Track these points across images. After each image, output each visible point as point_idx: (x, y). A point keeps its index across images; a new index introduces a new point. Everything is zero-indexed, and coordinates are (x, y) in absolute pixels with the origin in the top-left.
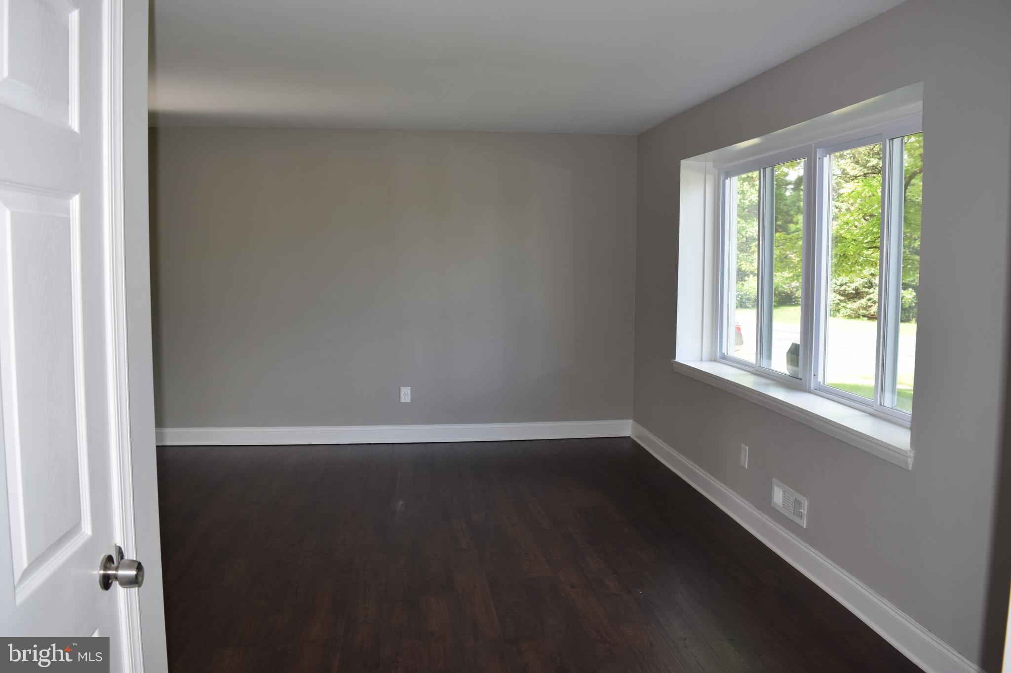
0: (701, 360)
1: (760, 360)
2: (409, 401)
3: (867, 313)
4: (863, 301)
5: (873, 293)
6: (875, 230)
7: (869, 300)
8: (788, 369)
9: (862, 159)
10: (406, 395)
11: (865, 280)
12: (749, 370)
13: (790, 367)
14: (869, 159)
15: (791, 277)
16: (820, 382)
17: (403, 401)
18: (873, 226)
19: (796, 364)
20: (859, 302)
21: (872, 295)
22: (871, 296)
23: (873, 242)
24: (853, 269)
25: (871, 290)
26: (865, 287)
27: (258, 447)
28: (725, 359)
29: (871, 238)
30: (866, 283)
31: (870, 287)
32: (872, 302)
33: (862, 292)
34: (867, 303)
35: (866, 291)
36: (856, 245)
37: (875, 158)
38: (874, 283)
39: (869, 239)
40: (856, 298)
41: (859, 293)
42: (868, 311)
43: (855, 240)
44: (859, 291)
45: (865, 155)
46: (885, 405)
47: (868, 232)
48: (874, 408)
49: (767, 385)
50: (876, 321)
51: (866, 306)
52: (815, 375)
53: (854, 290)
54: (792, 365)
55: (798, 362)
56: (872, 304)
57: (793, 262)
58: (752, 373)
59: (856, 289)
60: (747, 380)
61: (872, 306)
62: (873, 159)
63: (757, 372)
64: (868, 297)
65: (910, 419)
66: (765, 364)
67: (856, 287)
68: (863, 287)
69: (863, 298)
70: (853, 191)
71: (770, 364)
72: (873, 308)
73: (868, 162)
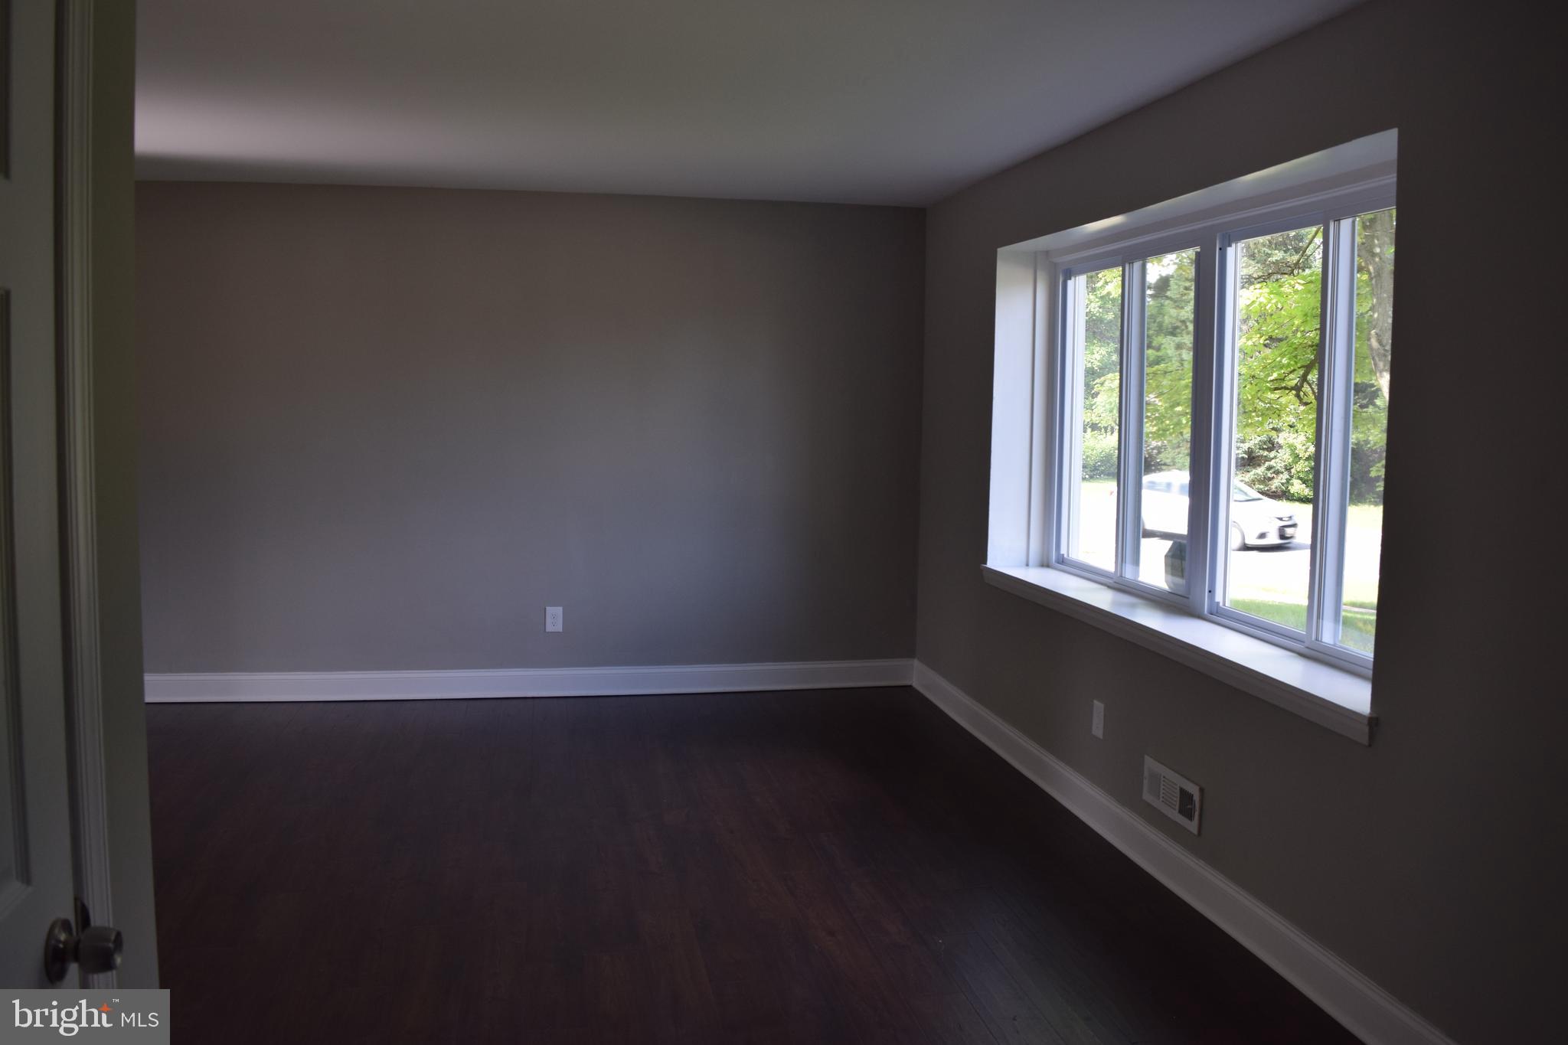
0: (1027, 565)
1: (1122, 565)
2: (559, 628)
3: (1266, 489)
4: (1260, 471)
5: (1275, 457)
6: (1285, 361)
7: (1269, 468)
8: (1166, 581)
9: (1259, 252)
10: (555, 619)
11: (1264, 438)
12: (1102, 581)
13: (1170, 577)
14: (1270, 252)
15: (1155, 432)
16: (1218, 603)
17: (550, 628)
18: (1282, 355)
19: (1180, 574)
20: (1254, 471)
21: (1273, 461)
22: (1272, 463)
23: (1280, 379)
24: (1250, 421)
25: (1272, 454)
26: (1264, 449)
27: (313, 704)
28: (1063, 564)
29: (1279, 374)
30: (1265, 443)
31: (1270, 450)
32: (1274, 472)
33: (1258, 456)
34: (1267, 474)
35: (1265, 454)
36: (1256, 385)
37: (1280, 250)
38: (1278, 443)
39: (1275, 375)
40: (1249, 465)
41: (1254, 458)
42: (1266, 485)
43: (1253, 377)
44: (1254, 455)
45: (1264, 246)
46: (1323, 640)
47: (1273, 365)
48: (1306, 644)
49: (1133, 606)
50: (1311, 505)
51: (1264, 478)
52: (1210, 592)
53: (1245, 452)
54: (1173, 574)
55: (1182, 571)
56: (1273, 475)
57: (1158, 410)
58: (1109, 587)
59: (1250, 452)
60: (1101, 599)
61: (1273, 478)
62: (1277, 252)
63: (1116, 585)
64: (1267, 464)
65: (1371, 666)
66: (1128, 574)
67: (1249, 448)
68: (1260, 449)
69: (1259, 465)
70: (1253, 302)
71: (1137, 573)
72: (1275, 481)
73: (1269, 255)
